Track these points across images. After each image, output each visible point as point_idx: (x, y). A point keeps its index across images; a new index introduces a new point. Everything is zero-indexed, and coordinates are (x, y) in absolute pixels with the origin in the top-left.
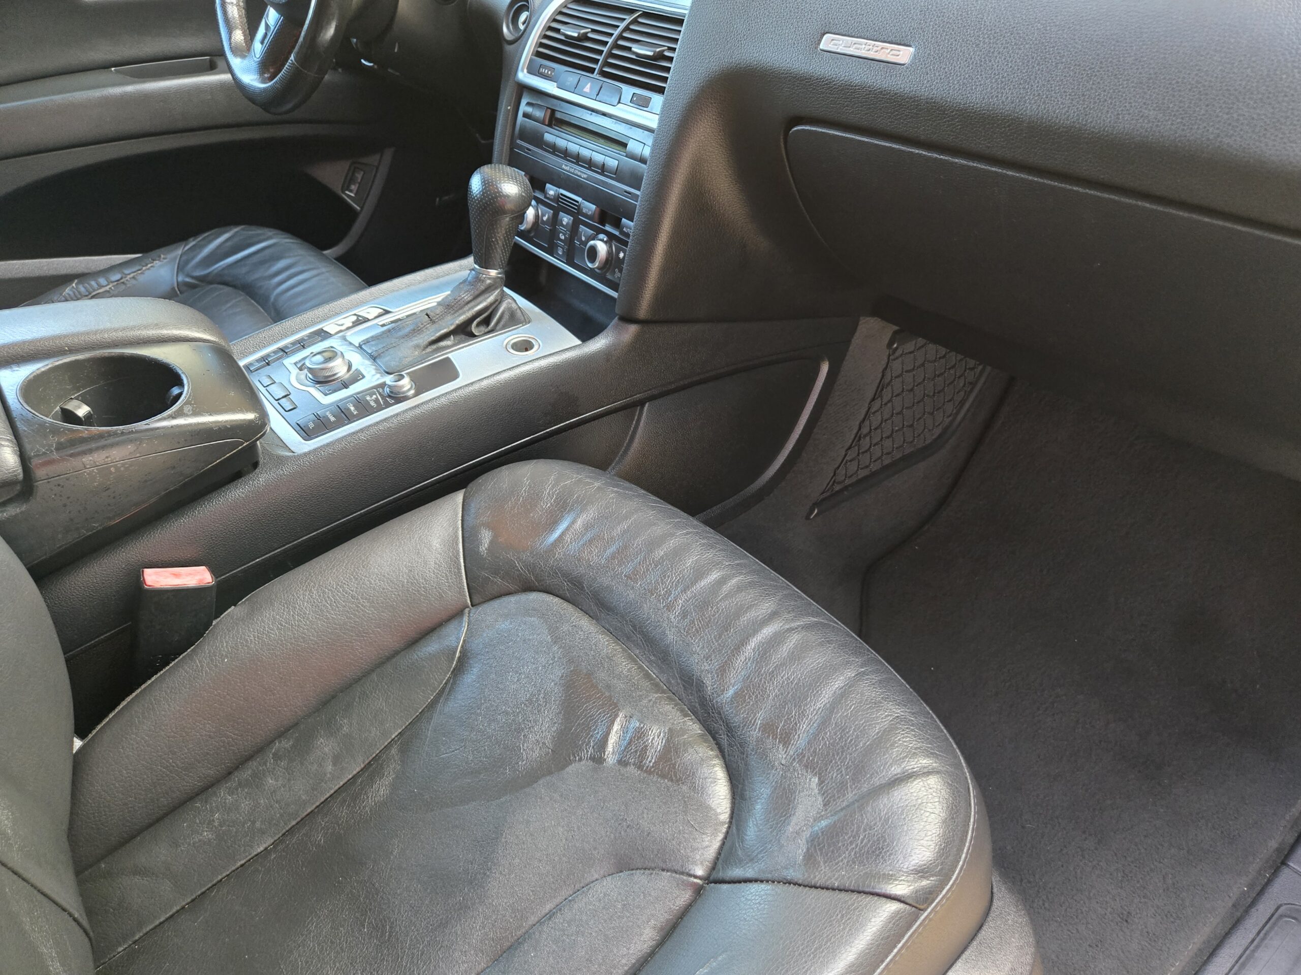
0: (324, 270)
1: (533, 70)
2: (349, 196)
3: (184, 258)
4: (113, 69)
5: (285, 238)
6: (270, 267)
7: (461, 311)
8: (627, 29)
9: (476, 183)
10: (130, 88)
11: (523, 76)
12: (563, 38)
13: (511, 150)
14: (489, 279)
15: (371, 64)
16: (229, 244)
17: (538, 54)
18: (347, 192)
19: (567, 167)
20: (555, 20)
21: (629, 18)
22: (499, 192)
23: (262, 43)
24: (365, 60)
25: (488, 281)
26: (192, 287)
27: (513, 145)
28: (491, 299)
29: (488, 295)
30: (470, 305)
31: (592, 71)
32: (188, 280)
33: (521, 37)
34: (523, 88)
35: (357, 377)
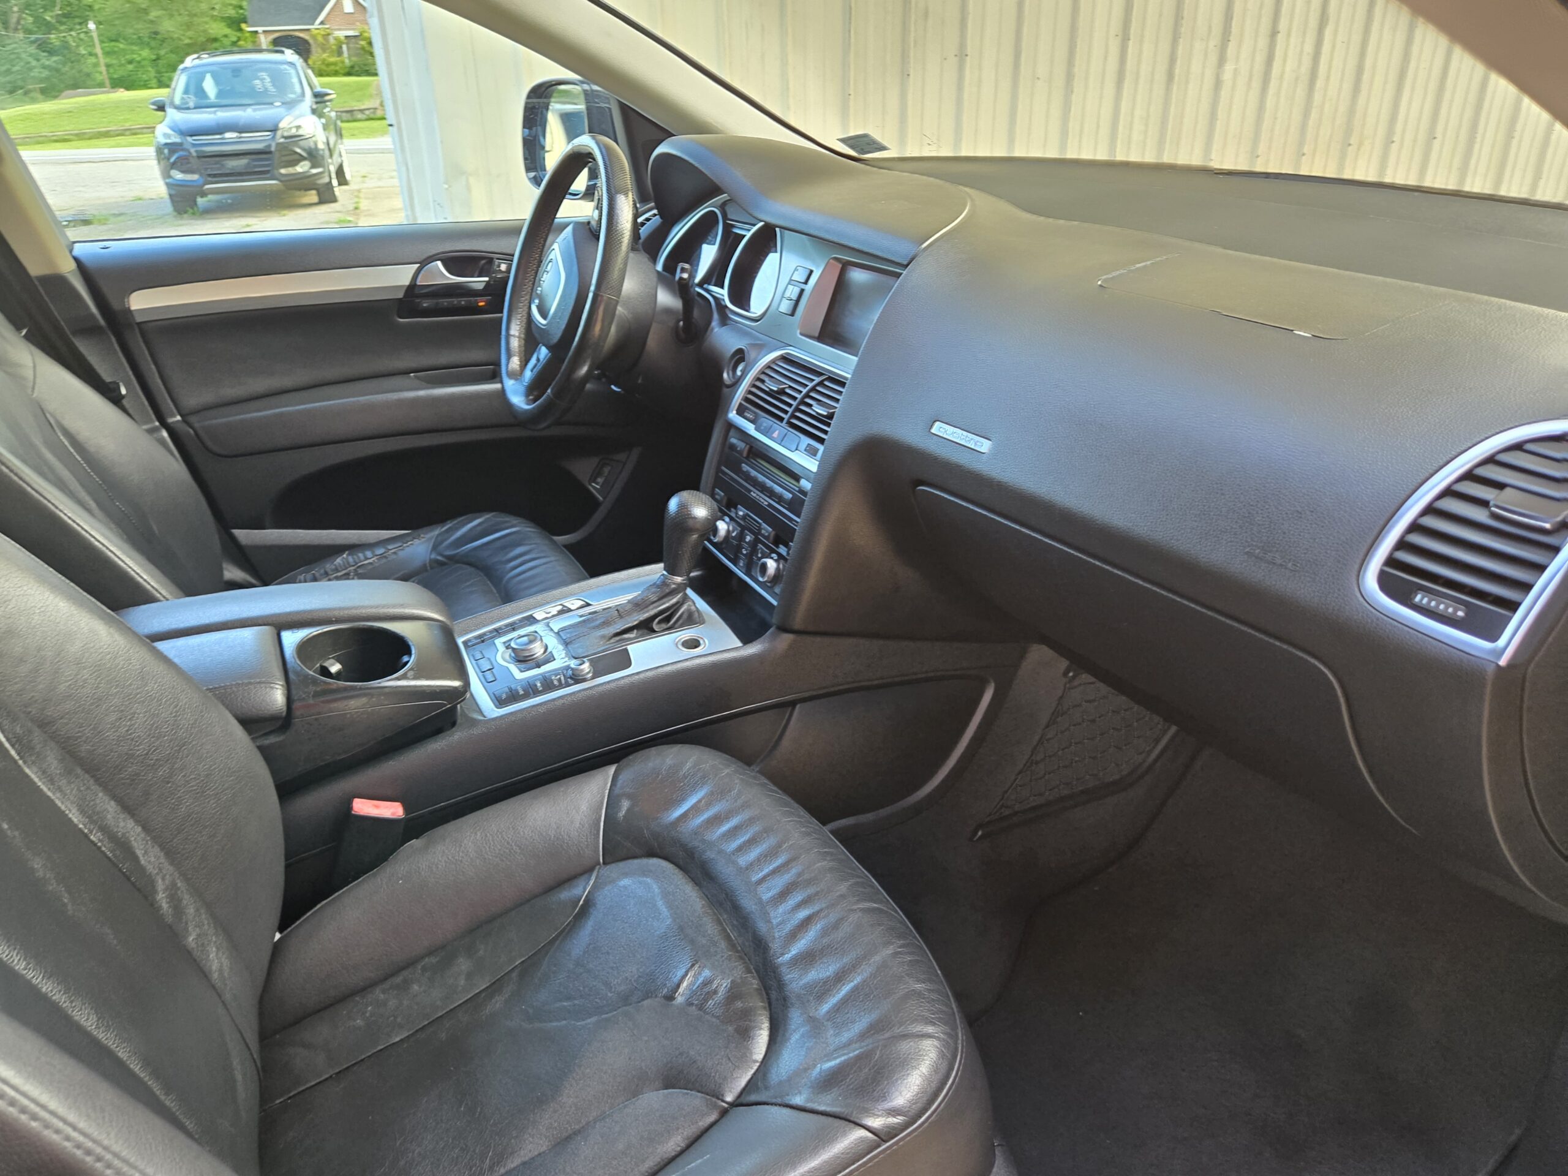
0: (552, 558)
1: (741, 411)
2: (595, 487)
3: (439, 538)
4: (412, 375)
5: (529, 527)
6: (507, 553)
7: (646, 610)
8: (813, 389)
9: (673, 504)
10: (422, 393)
11: (733, 415)
12: (767, 389)
13: (717, 473)
14: (674, 584)
15: (619, 390)
16: (479, 528)
17: (747, 400)
18: (593, 484)
19: (755, 494)
20: (764, 373)
21: (817, 380)
22: (690, 514)
23: (532, 371)
24: (615, 386)
25: (673, 586)
26: (441, 564)
27: (718, 470)
28: (674, 600)
29: (671, 598)
30: (655, 605)
31: (781, 419)
32: (439, 558)
33: (737, 382)
34: (730, 426)
35: (550, 659)
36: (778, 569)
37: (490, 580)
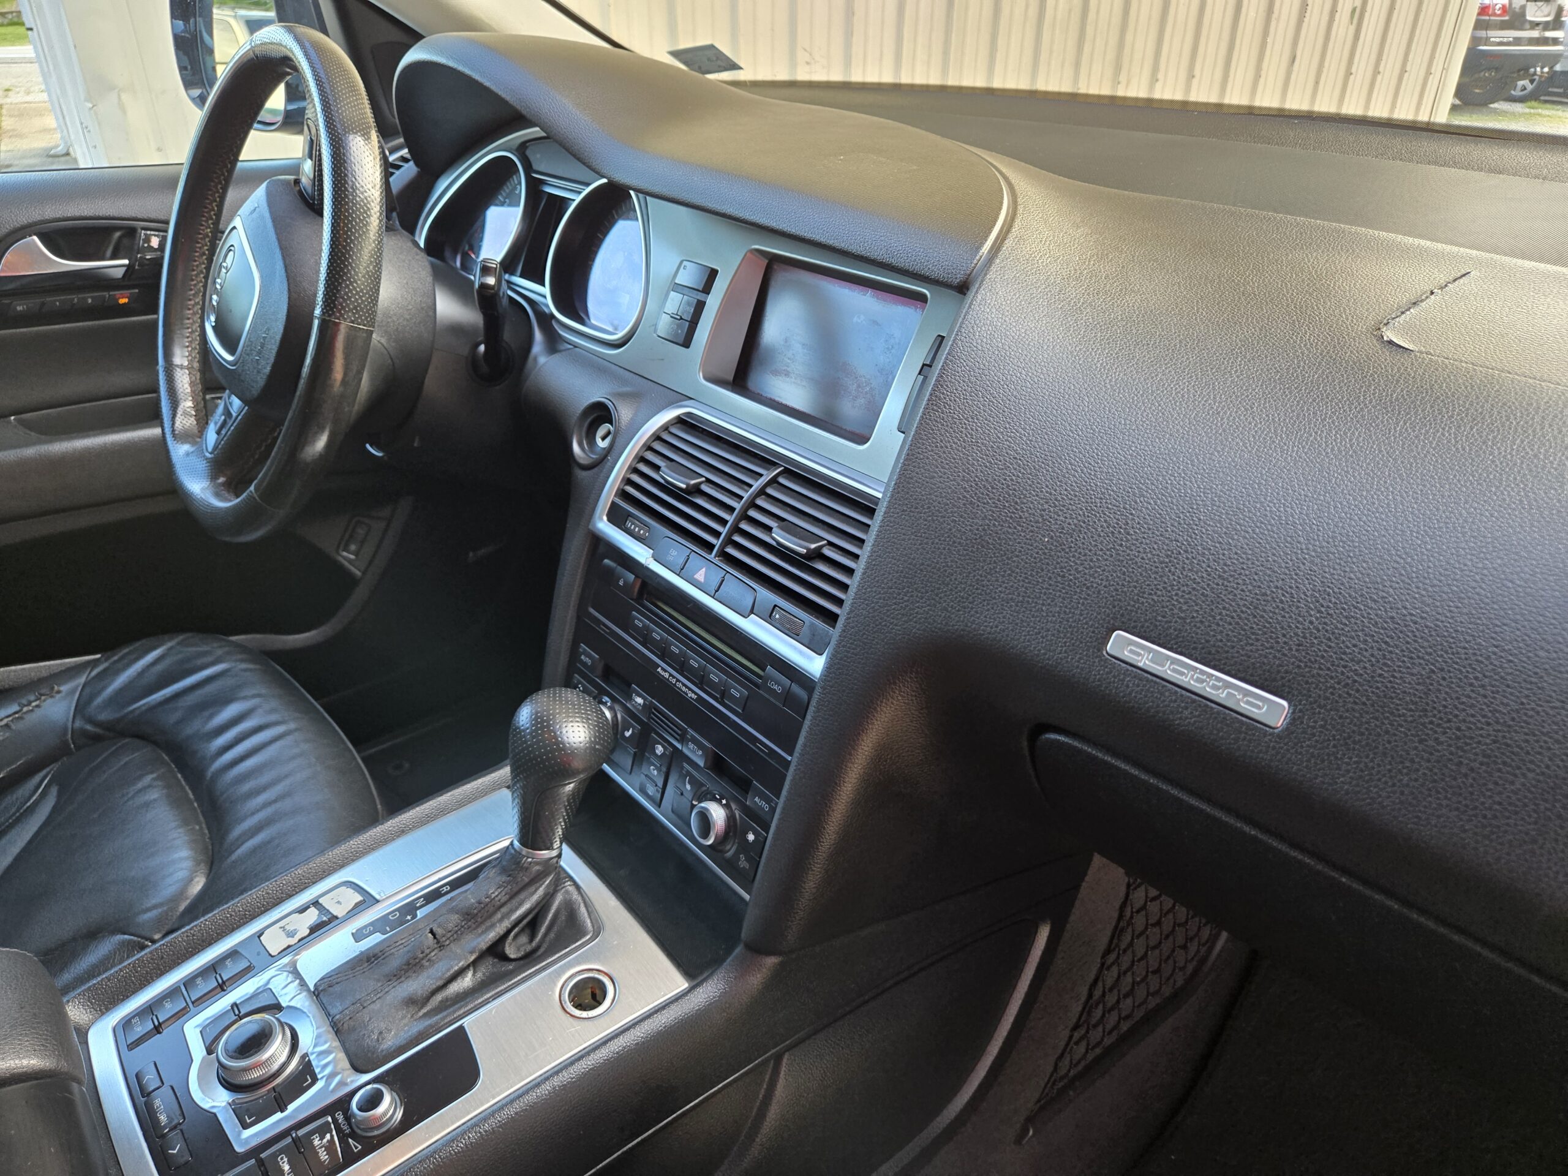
1: (617, 517)
2: (346, 557)
3: (88, 690)
4: (12, 418)
6: (211, 717)
7: (488, 923)
8: (762, 492)
10: (30, 452)
11: (604, 526)
12: (662, 481)
13: (579, 618)
14: (537, 863)
15: (380, 454)
16: (159, 668)
17: (623, 495)
18: (345, 554)
19: (665, 671)
20: (650, 449)
21: (768, 475)
23: (218, 433)
24: (371, 446)
25: (537, 868)
26: (96, 738)
27: (581, 614)
28: (541, 892)
29: (538, 885)
30: (504, 910)
31: (709, 547)
32: (89, 727)
33: (603, 461)
34: (599, 546)
35: (305, 1075)
36: (730, 819)
37: (181, 771)
